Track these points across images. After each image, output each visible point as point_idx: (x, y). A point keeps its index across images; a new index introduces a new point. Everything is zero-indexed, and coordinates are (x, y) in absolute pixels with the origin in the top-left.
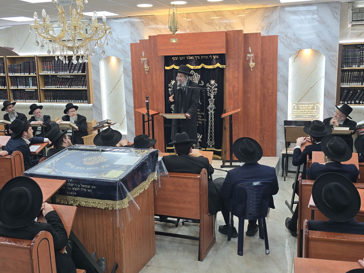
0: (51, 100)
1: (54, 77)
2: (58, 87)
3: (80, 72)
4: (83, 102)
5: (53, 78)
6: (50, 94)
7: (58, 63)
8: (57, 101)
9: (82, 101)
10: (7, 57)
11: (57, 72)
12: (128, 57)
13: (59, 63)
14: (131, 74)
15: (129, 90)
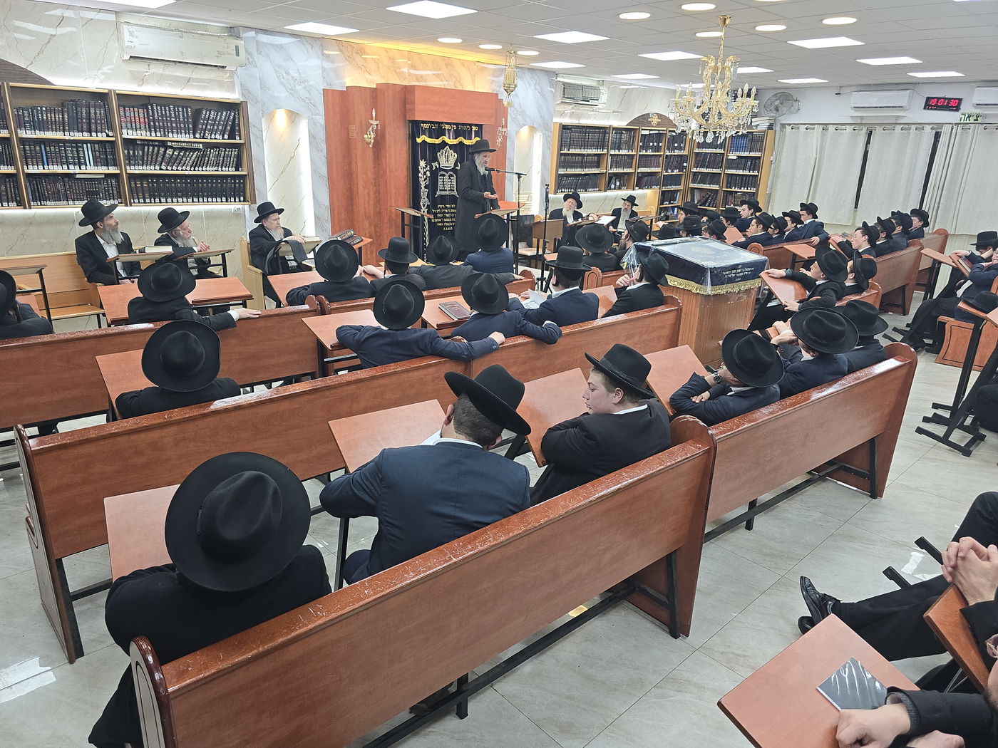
0: (144, 200)
1: (148, 146)
2: (163, 170)
3: (226, 137)
4: (227, 201)
5: (146, 148)
6: (142, 184)
7: (166, 113)
8: (160, 200)
9: (224, 199)
10: (11, 84)
11: (165, 133)
12: (318, 115)
13: (170, 114)
14: (323, 146)
15: (321, 177)
